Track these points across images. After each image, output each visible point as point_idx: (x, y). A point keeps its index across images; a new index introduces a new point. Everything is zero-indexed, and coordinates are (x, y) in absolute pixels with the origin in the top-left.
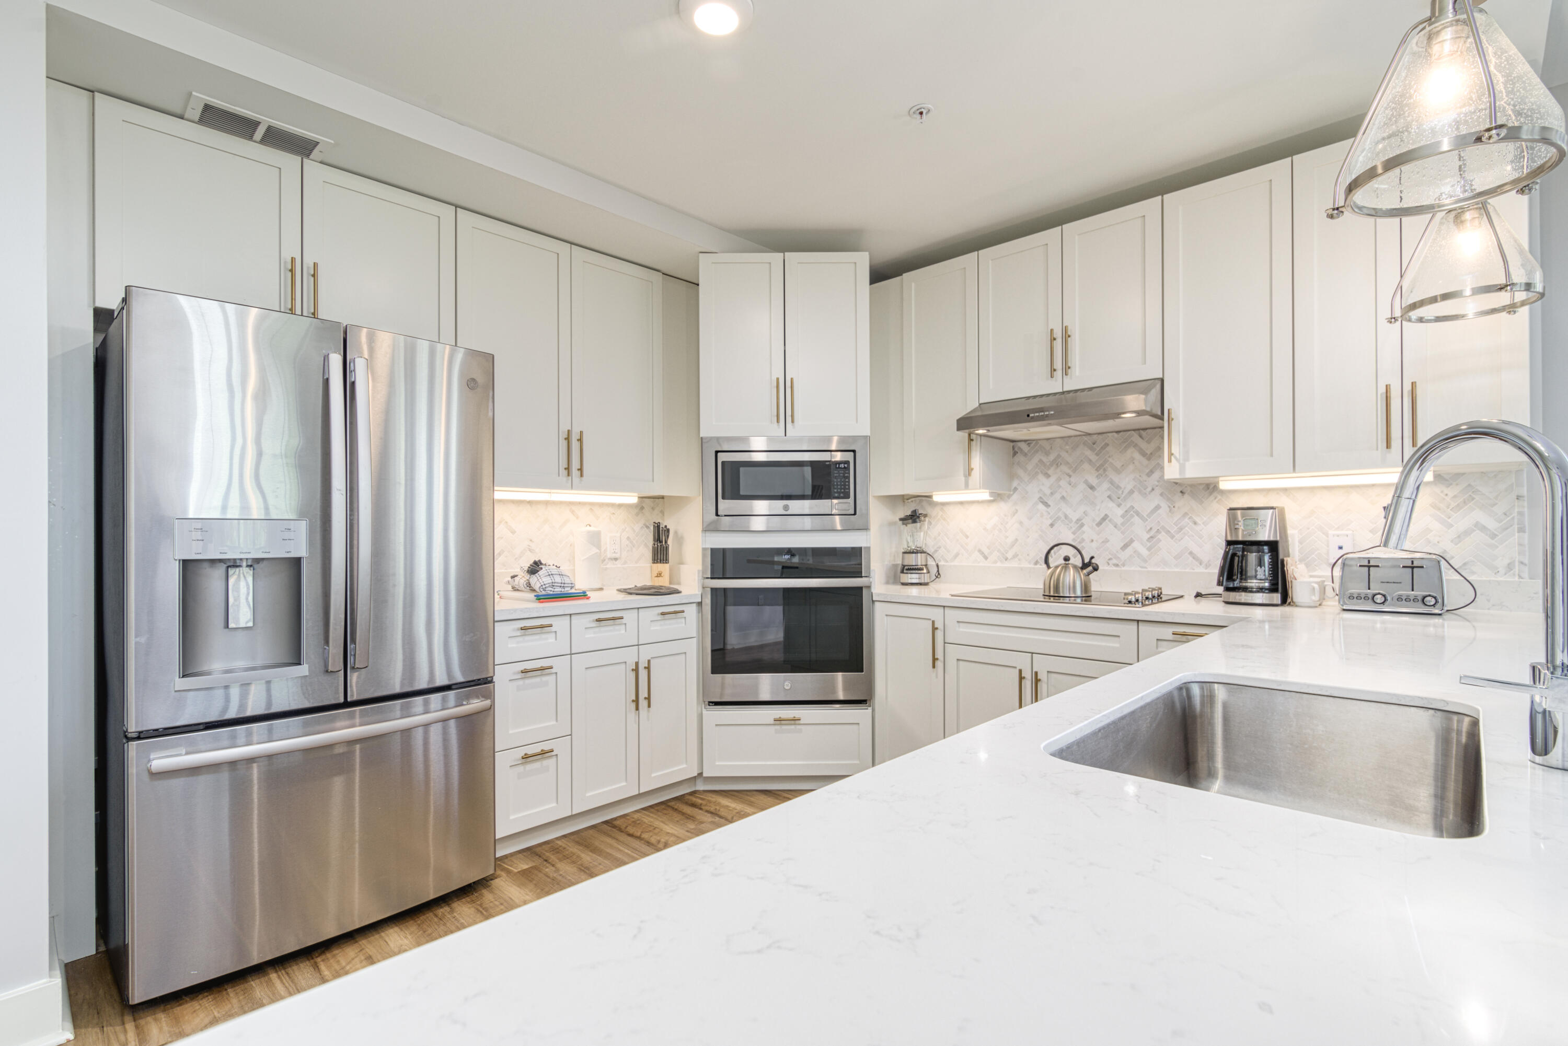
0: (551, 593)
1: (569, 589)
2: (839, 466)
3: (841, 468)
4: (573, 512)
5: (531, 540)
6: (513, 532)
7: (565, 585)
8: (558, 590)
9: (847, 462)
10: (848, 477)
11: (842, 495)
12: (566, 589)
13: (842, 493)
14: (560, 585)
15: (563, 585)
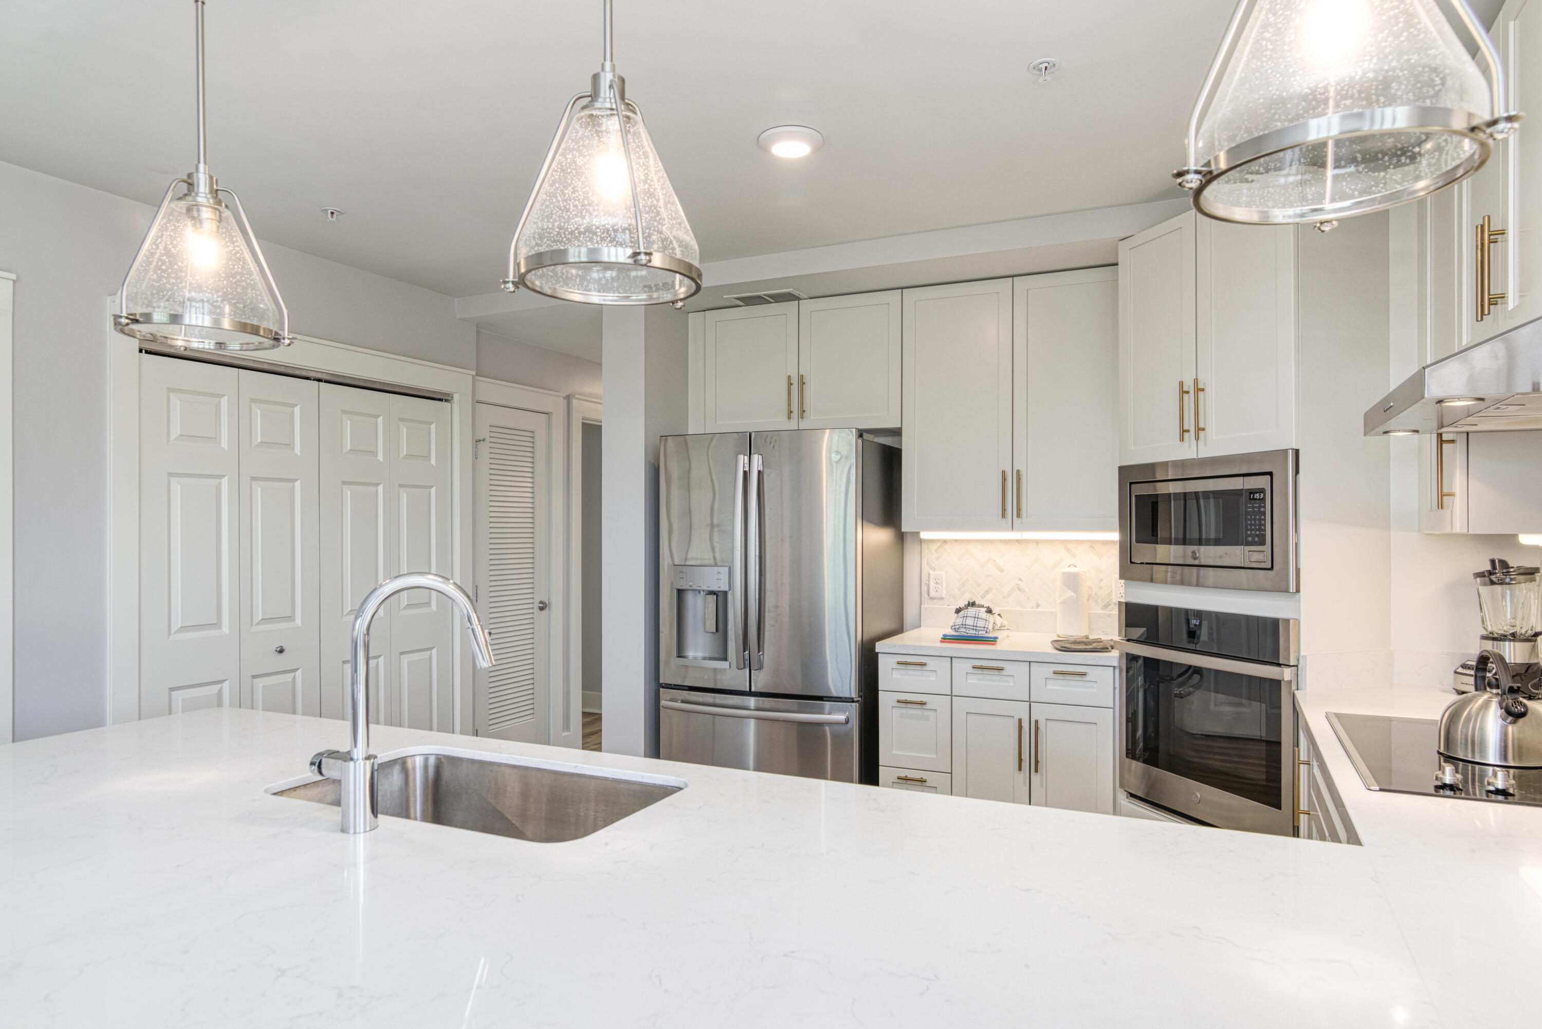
0: (966, 634)
1: (984, 632)
2: (1254, 496)
3: (1256, 499)
4: (1068, 550)
5: (1020, 579)
6: (1002, 571)
7: (977, 628)
8: (972, 633)
9: (1262, 491)
10: (1264, 513)
11: (1256, 539)
12: (980, 632)
13: (1257, 536)
14: (972, 627)
15: (975, 628)
